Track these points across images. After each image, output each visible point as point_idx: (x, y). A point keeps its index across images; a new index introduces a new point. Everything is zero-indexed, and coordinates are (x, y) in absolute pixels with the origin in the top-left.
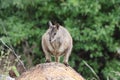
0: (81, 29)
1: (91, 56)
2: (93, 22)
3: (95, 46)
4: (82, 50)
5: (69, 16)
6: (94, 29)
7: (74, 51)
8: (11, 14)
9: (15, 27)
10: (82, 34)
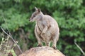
0: (66, 19)
1: (75, 41)
2: (77, 14)
3: (78, 32)
4: (67, 36)
5: (57, 9)
6: (77, 19)
7: (61, 37)
8: (10, 7)
9: (13, 16)
10: (67, 23)
